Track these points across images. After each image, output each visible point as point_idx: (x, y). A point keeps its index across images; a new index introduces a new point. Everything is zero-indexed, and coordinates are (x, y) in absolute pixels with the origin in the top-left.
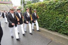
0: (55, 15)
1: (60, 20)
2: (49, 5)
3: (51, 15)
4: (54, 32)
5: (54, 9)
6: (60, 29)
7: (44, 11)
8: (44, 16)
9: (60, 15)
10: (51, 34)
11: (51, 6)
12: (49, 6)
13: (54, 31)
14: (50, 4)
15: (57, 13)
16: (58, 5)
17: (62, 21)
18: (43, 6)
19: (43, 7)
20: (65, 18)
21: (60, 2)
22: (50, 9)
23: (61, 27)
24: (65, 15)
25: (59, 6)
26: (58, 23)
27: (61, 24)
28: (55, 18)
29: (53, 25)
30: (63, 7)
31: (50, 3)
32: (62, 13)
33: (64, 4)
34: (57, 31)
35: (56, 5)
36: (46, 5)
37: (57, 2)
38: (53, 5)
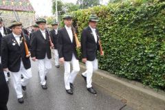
0: (134, 38)
1: (146, 51)
2: (119, 13)
3: (125, 39)
4: (133, 82)
5: (132, 24)
6: (146, 75)
7: (107, 29)
8: (107, 41)
9: (146, 39)
10: (126, 87)
11: (125, 16)
12: (120, 16)
13: (132, 80)
14: (122, 12)
15: (140, 34)
16: (141, 13)
17: (151, 53)
18: (105, 17)
19: (106, 19)
20: (159, 46)
21: (147, 6)
22: (121, 24)
23: (149, 70)
24: (160, 40)
25: (145, 17)
26: (142, 60)
27: (149, 62)
28: (134, 47)
29: (130, 65)
30: (154, 18)
31: (123, 7)
32: (151, 34)
33: (157, 11)
35: (137, 14)
36: (112, 13)
37: (140, 5)
38: (129, 13)
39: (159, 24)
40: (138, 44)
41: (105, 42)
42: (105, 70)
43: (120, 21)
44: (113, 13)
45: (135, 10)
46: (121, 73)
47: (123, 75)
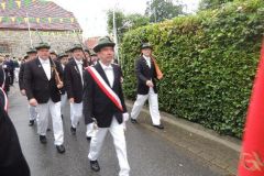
0: (246, 67)
2: (217, 26)
3: (229, 70)
5: (241, 44)
7: (198, 53)
10: (233, 152)
11: (229, 31)
12: (219, 31)
14: (224, 24)
16: (258, 24)
18: (194, 33)
19: (194, 38)
22: (223, 44)
28: (247, 82)
29: (241, 113)
31: (224, 16)
35: (250, 26)
37: (254, 11)
38: (235, 25)
41: (194, 74)
42: (196, 121)
43: (220, 38)
44: (207, 27)
45: (247, 19)
46: (224, 127)
47: (229, 130)
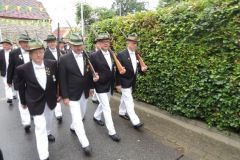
0: (193, 57)
1: (212, 77)
2: (172, 21)
3: (181, 60)
4: (193, 121)
5: (190, 37)
6: (213, 111)
7: (156, 45)
8: (156, 62)
9: (212, 59)
11: (181, 26)
12: (173, 26)
13: (192, 118)
14: (177, 20)
15: (202, 52)
16: (205, 21)
17: (219, 79)
18: (153, 27)
19: (153, 31)
20: (231, 69)
21: (213, 11)
22: (175, 37)
23: (216, 103)
24: (231, 60)
25: (210, 27)
26: (206, 89)
27: (216, 93)
28: (194, 70)
29: (189, 96)
30: (222, 28)
31: (177, 13)
32: (219, 52)
33: (226, 18)
34: (203, 120)
35: (198, 23)
36: (162, 21)
37: (202, 10)
38: (186, 21)
39: (229, 37)
40: (199, 66)
41: (152, 63)
42: (153, 104)
43: (174, 33)
45: (196, 17)
46: (176, 108)
47: (179, 111)
